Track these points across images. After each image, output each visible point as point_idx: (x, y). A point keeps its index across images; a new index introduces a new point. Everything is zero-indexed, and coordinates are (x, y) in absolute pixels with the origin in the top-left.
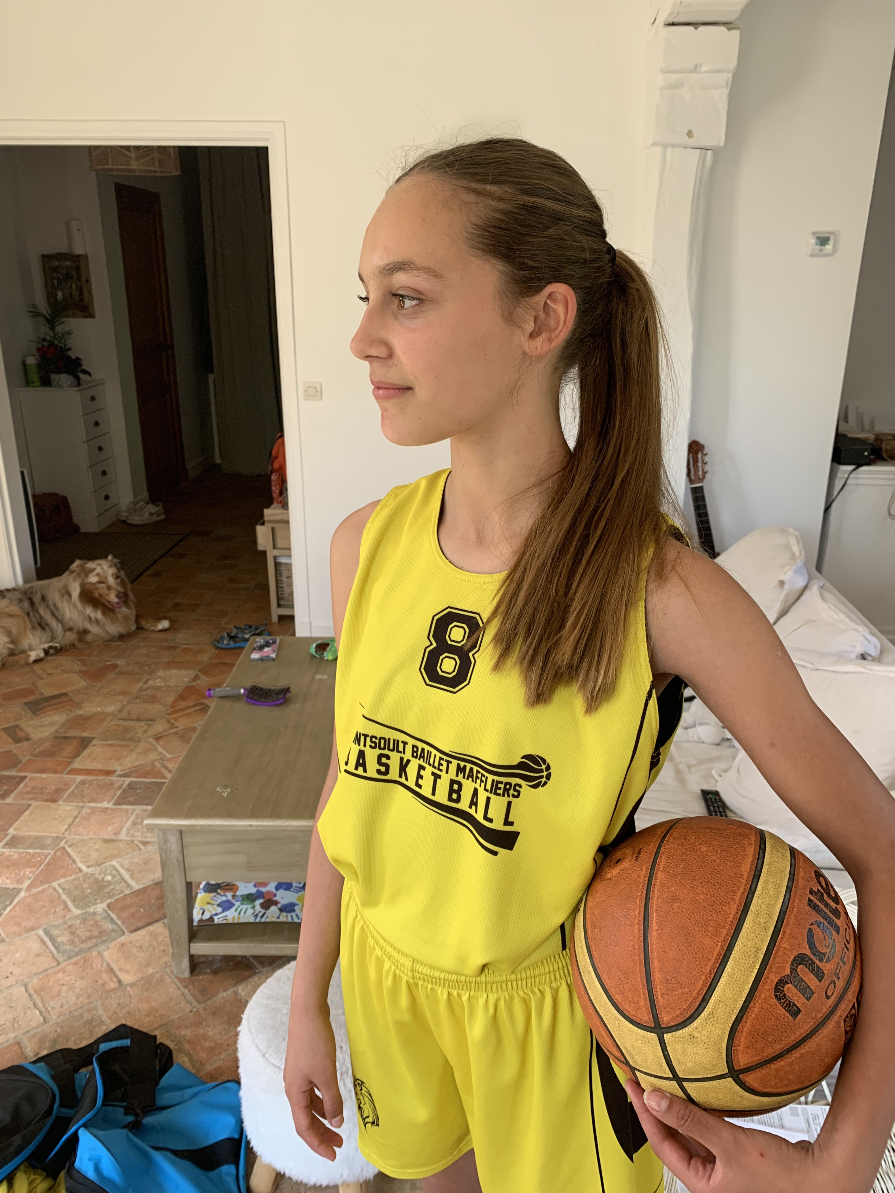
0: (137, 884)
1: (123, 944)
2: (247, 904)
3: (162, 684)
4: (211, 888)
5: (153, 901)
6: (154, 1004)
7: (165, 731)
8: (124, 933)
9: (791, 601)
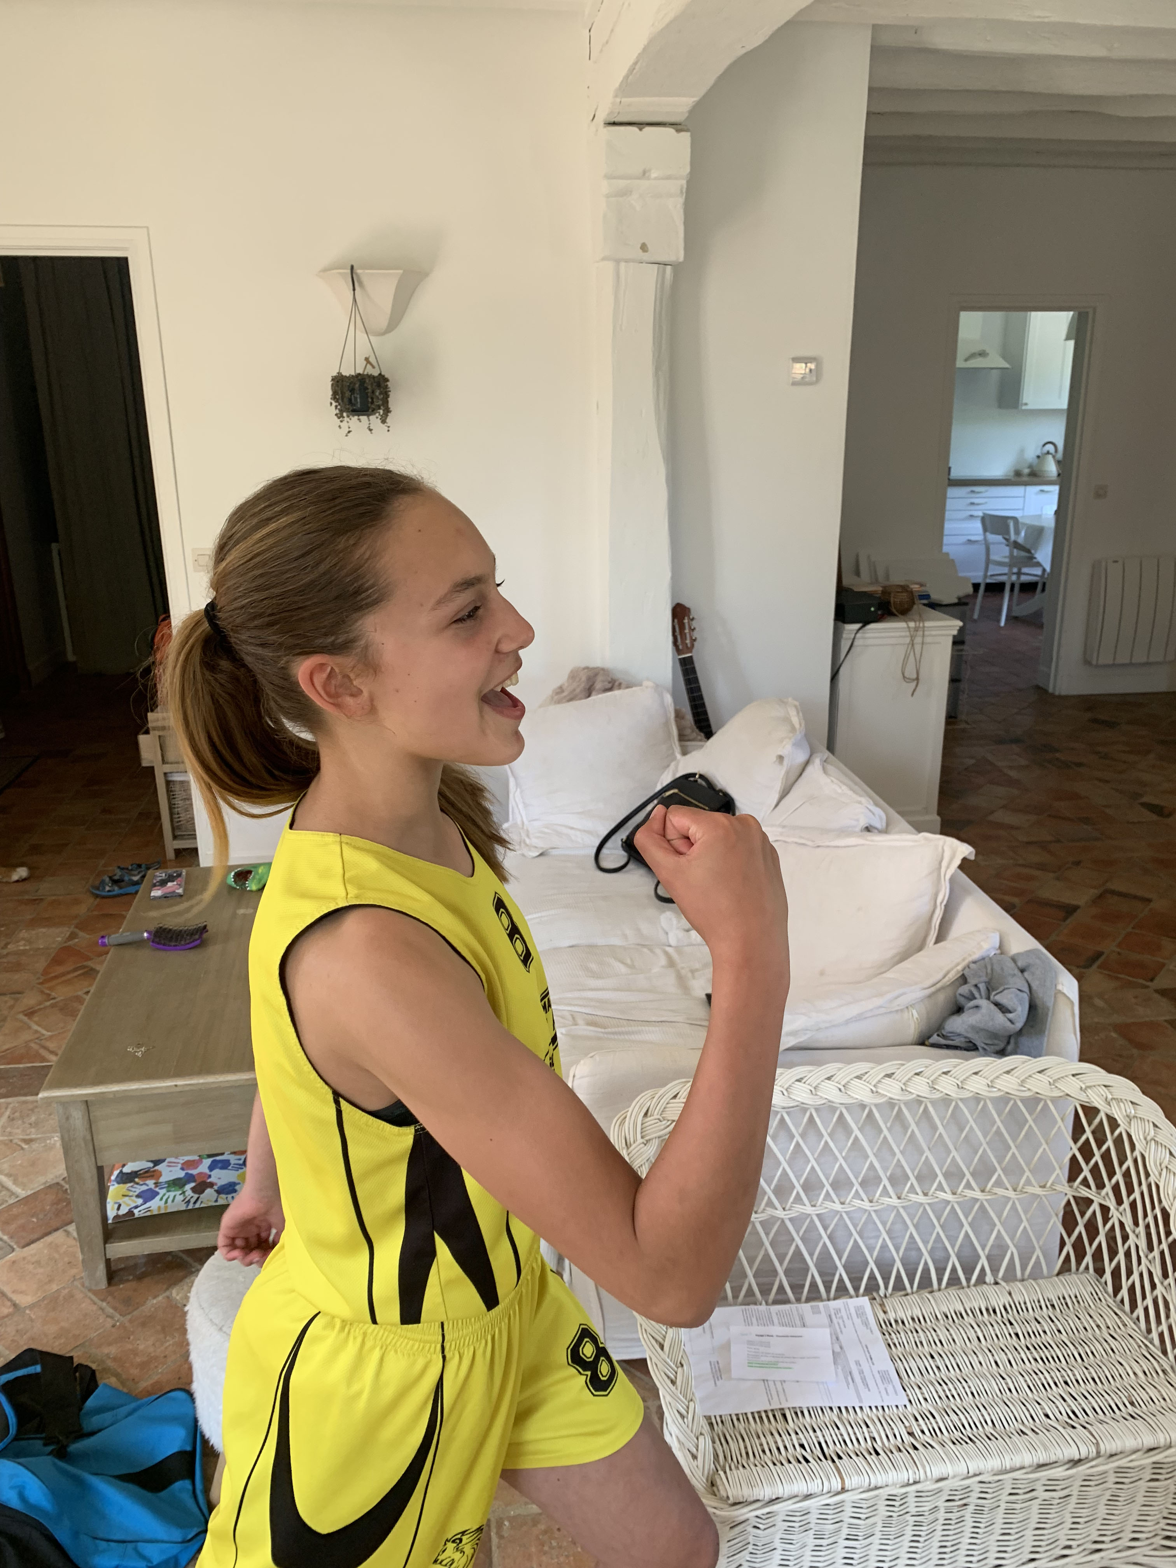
0: (23, 1190)
1: (14, 1262)
2: (174, 1191)
3: (27, 948)
4: (127, 1178)
5: (48, 1207)
6: (63, 1324)
7: (40, 1004)
8: (13, 1250)
9: (793, 778)
